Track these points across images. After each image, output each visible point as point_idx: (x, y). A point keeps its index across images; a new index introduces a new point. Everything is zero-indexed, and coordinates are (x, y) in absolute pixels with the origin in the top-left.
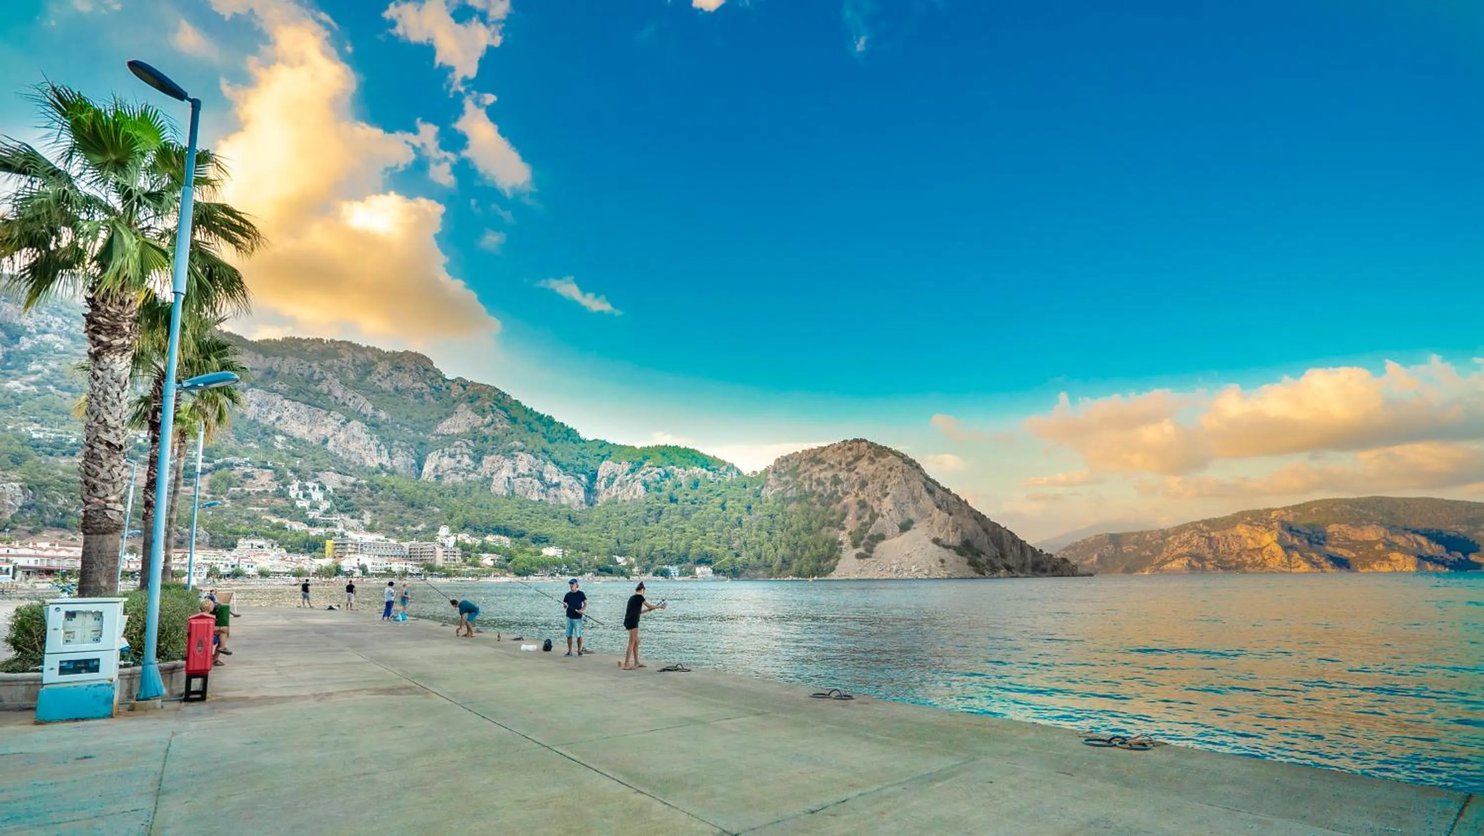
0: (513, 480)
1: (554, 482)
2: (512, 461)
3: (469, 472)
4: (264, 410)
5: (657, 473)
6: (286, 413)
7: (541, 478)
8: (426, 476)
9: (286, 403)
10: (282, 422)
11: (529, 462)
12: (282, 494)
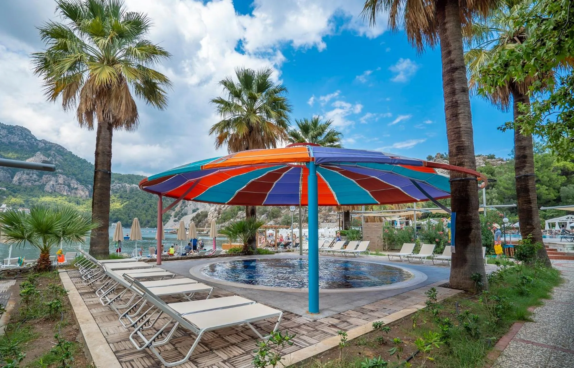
0: (55, 186)
1: (75, 187)
2: (56, 178)
3: (35, 181)
5: (118, 186)
7: (69, 186)
8: (14, 182)
11: (64, 179)
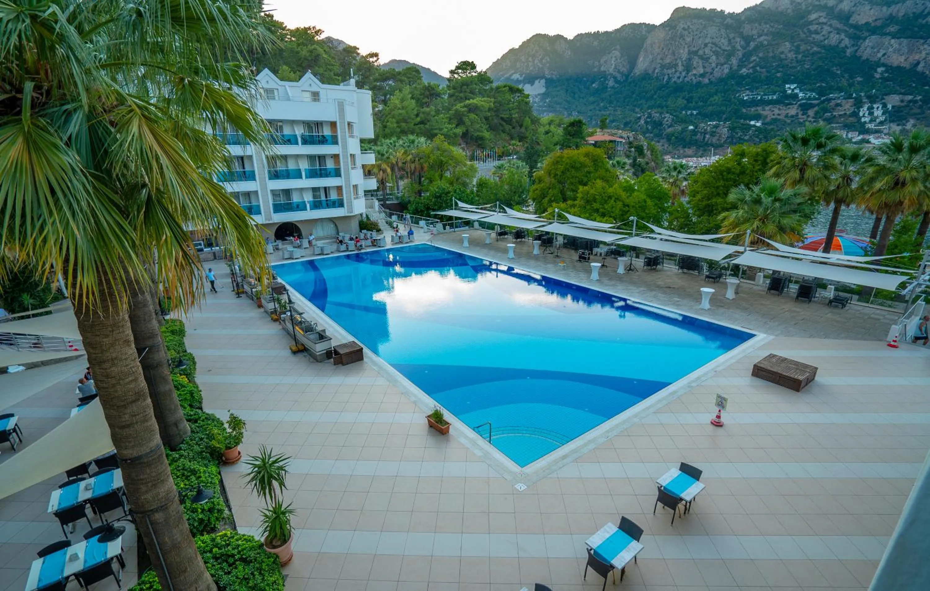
4: (875, 50)
6: (891, 50)
9: (893, 41)
10: (886, 56)
12: (855, 114)
